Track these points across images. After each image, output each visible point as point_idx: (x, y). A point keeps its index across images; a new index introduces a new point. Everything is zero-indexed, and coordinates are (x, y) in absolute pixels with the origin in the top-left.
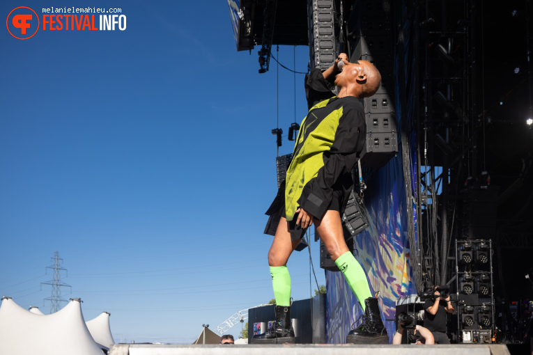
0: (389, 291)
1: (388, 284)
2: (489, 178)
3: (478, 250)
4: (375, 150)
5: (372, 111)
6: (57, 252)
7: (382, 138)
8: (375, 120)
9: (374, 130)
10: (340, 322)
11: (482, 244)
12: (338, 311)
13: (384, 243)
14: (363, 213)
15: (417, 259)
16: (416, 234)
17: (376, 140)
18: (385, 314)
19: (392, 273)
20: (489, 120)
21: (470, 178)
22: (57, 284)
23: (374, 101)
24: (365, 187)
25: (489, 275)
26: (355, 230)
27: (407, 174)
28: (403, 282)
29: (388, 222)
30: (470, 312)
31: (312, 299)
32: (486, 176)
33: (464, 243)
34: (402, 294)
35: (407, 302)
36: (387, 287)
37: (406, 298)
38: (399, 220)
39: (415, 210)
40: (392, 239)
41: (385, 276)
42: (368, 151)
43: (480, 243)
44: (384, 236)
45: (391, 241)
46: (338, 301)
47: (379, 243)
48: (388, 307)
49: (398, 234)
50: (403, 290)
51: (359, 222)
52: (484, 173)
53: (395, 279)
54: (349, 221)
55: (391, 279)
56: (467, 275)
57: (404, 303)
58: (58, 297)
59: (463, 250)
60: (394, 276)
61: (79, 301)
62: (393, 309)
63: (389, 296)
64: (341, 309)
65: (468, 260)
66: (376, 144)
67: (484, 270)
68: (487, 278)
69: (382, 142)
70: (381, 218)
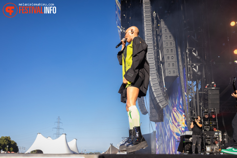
0: (178, 130)
1: (178, 127)
2: (215, 85)
3: (211, 113)
4: (169, 75)
5: (168, 61)
6: (59, 117)
7: (172, 71)
8: (169, 64)
9: (168, 68)
10: (161, 142)
11: (212, 110)
12: (160, 138)
13: (175, 111)
14: (166, 99)
15: (188, 117)
16: (187, 107)
17: (169, 71)
18: (177, 139)
19: (179, 123)
20: (214, 63)
21: (208, 85)
22: (59, 128)
23: (168, 57)
24: (166, 89)
25: (216, 123)
26: (162, 106)
27: (183, 84)
28: (183, 126)
29: (177, 103)
30: (209, 138)
31: (151, 134)
32: (214, 84)
33: (205, 110)
34: (183, 131)
35: (184, 134)
36: (177, 128)
37: (184, 133)
38: (181, 102)
39: (186, 98)
40: (179, 109)
41: (176, 124)
42: (166, 76)
43: (211, 110)
44: (175, 108)
45: (178, 110)
46: (160, 134)
47: (173, 111)
48: (178, 137)
49: (181, 107)
50: (183, 129)
51: (164, 103)
52: (213, 83)
53: (180, 125)
54: (160, 102)
55: (179, 125)
56: (207, 123)
57: (183, 135)
58: (59, 133)
59: (204, 113)
60: (180, 124)
61: (65, 134)
62: (180, 137)
63: (178, 132)
64: (161, 137)
65: (207, 117)
66: (170, 73)
67: (214, 121)
68: (215, 124)
69: (172, 72)
70: (174, 101)
